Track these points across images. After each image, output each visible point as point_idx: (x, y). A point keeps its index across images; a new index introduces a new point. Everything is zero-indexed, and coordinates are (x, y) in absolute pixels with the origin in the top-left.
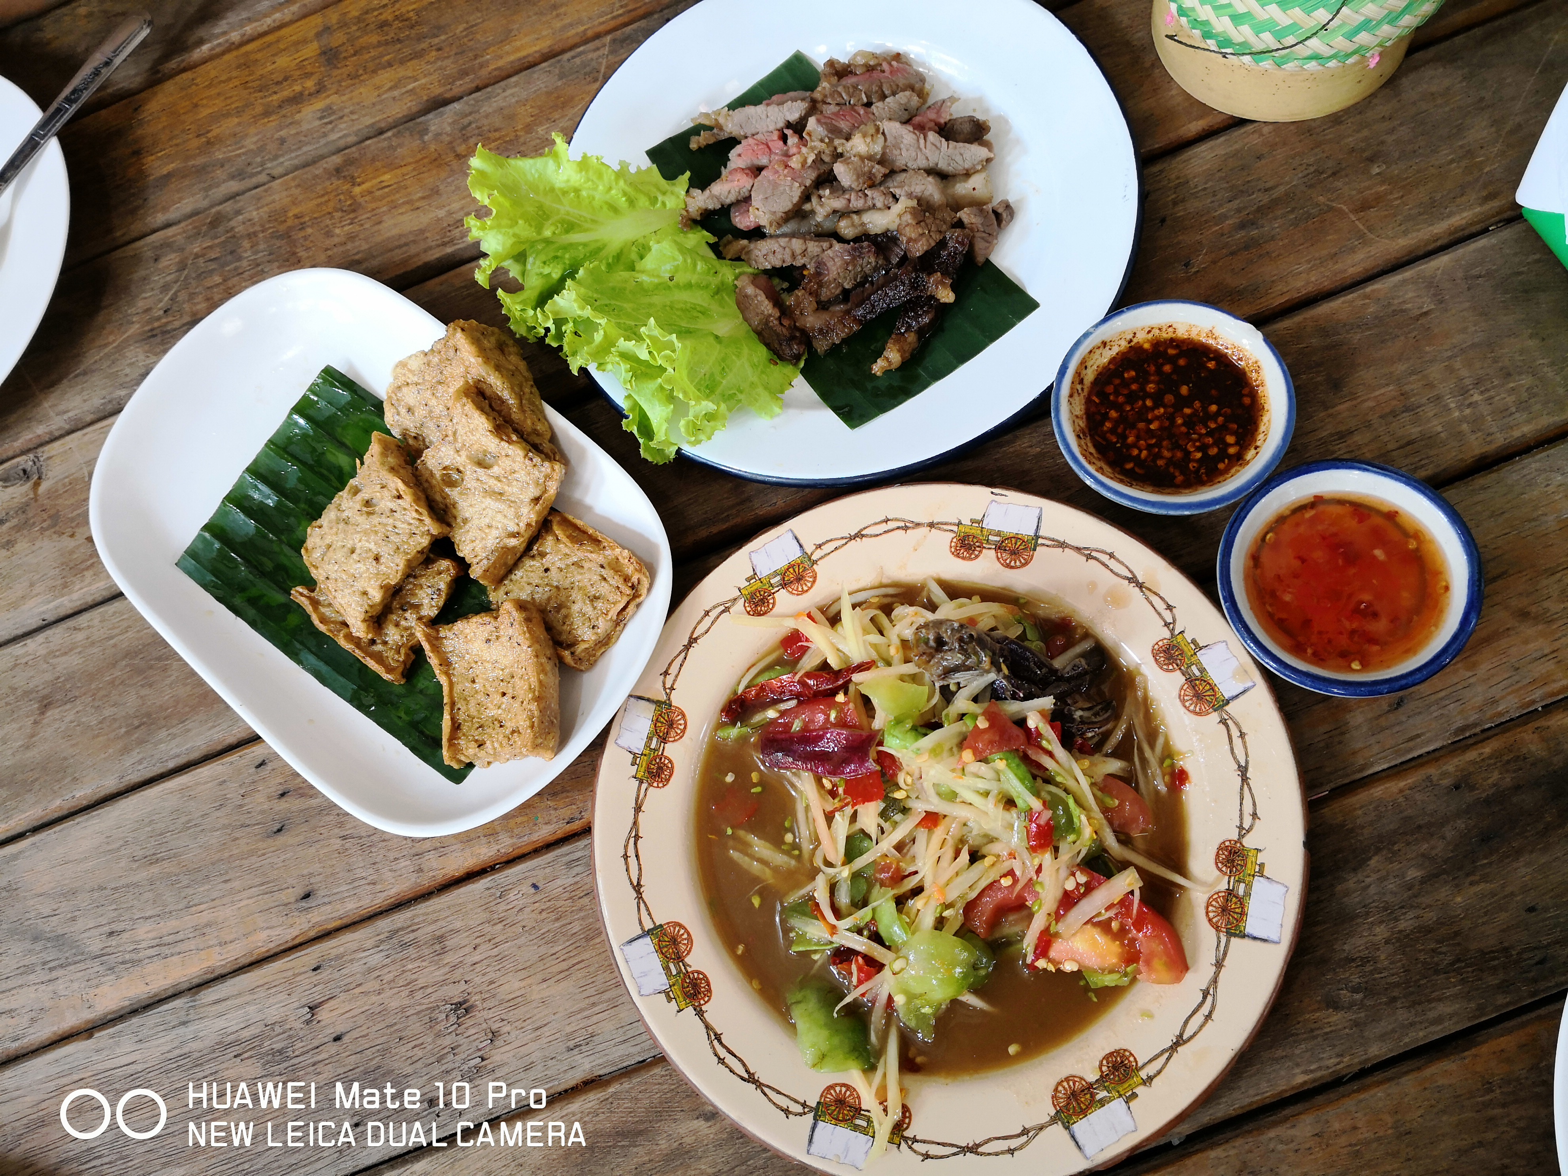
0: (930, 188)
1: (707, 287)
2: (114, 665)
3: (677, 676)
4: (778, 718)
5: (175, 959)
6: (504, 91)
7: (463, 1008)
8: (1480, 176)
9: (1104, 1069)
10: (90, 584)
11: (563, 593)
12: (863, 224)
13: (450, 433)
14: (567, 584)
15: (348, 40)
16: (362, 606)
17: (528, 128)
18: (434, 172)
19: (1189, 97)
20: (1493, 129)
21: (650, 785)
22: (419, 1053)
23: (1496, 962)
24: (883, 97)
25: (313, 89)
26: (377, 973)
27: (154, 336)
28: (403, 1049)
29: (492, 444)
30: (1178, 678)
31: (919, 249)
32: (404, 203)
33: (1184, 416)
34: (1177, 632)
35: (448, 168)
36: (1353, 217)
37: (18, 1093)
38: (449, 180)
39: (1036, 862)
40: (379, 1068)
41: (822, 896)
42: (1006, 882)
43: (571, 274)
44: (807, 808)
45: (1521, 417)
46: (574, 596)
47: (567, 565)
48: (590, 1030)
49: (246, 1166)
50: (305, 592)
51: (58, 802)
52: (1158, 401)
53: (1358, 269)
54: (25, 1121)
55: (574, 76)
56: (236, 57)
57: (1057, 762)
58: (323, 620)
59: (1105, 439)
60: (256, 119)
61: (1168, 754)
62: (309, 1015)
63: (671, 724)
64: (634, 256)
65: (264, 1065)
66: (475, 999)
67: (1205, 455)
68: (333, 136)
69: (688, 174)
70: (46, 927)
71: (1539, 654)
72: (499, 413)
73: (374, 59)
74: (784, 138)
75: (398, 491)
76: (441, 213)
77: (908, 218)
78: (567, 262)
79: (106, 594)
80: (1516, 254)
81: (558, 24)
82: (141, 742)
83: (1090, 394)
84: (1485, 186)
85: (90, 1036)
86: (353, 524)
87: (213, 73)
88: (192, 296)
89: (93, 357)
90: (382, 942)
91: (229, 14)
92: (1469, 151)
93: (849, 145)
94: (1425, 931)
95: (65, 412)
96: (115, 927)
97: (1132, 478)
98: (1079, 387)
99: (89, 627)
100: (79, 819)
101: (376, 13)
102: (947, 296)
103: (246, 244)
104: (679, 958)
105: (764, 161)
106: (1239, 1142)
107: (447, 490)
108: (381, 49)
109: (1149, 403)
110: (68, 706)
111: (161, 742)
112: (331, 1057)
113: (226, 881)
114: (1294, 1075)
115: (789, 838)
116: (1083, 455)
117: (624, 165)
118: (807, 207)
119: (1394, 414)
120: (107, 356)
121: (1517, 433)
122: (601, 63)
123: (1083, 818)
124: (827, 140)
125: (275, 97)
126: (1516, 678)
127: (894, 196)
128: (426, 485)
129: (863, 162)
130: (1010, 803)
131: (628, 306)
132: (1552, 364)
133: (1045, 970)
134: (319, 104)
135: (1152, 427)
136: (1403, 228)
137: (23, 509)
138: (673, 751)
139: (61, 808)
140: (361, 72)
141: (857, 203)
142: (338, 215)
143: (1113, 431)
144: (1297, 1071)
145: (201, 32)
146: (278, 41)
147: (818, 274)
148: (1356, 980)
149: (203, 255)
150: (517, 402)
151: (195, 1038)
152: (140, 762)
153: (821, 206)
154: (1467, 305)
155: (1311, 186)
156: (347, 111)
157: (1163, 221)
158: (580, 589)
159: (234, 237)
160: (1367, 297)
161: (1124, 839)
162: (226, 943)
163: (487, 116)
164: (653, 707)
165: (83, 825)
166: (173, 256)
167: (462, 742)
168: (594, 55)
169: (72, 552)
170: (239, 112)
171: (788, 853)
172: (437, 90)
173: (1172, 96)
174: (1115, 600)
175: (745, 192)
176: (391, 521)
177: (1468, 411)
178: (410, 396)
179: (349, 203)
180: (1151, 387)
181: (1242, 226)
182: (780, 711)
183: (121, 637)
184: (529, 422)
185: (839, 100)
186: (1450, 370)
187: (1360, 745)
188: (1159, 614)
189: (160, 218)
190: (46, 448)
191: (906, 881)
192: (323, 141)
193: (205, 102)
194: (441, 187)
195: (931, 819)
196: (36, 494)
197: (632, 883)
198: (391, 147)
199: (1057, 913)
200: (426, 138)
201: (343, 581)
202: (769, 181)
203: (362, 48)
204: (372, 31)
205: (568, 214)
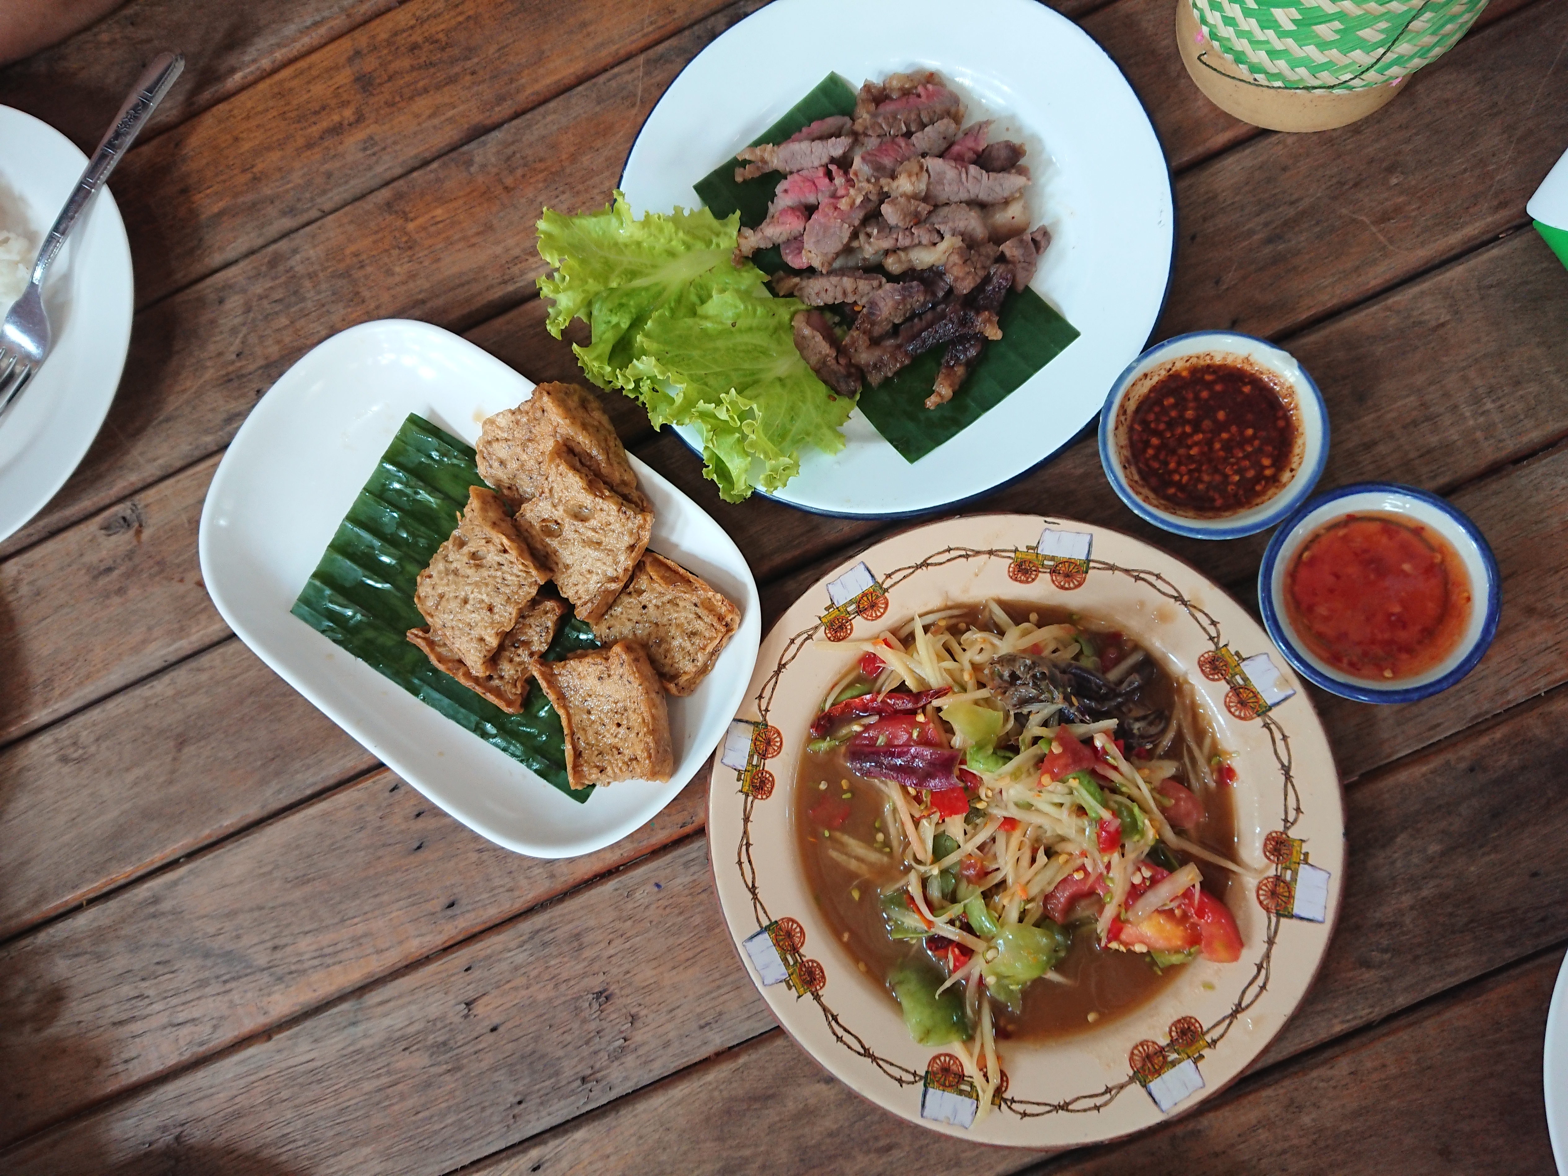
0: (972, 222)
1: (767, 328)
2: (241, 702)
3: (770, 699)
4: (863, 732)
5: (337, 968)
6: (544, 117)
7: (603, 996)
8: (1492, 186)
9: (1174, 1034)
10: (206, 627)
11: (661, 628)
12: (910, 261)
13: (547, 490)
14: (665, 620)
15: (381, 65)
16: (480, 651)
17: (573, 158)
18: (485, 205)
19: (1214, 108)
20: (1505, 136)
21: (755, 797)
22: (568, 1038)
23: (1505, 921)
24: (923, 126)
25: (352, 119)
26: (523, 970)
27: (230, 380)
28: (555, 1035)
29: (587, 500)
30: (1223, 687)
31: (965, 287)
32: (460, 240)
33: (1221, 441)
34: (1221, 645)
35: (498, 202)
36: (1374, 229)
37: (213, 1090)
38: (502, 214)
39: (1106, 859)
40: (534, 1052)
41: (914, 889)
42: (1078, 876)
43: (637, 322)
44: (895, 810)
45: (1529, 423)
46: (673, 632)
47: (663, 603)
48: (718, 1009)
49: (426, 1142)
50: (420, 634)
51: (207, 832)
52: (1197, 426)
53: (1379, 281)
54: (222, 1114)
55: (612, 101)
56: (271, 86)
57: (1121, 774)
58: (440, 660)
59: (1147, 465)
60: (299, 151)
61: (1215, 752)
62: (466, 1011)
63: (769, 742)
64: (694, 298)
65: (431, 1055)
66: (613, 988)
67: (1242, 477)
68: (379, 169)
69: (738, 213)
70: (215, 945)
71: (1544, 646)
72: (589, 467)
73: (408, 85)
74: (829, 175)
75: (502, 545)
76: (499, 250)
77: (955, 258)
78: (633, 310)
79: (223, 635)
80: (1524, 264)
81: (590, 44)
82: (277, 774)
83: (1133, 421)
84: (1496, 195)
85: (269, 1038)
86: (463, 576)
87: (249, 104)
88: (262, 338)
89: (173, 403)
90: (525, 942)
91: (257, 40)
92: (1481, 160)
93: (894, 185)
94: (1445, 897)
95: (155, 460)
96: (277, 942)
97: (1173, 504)
98: (1122, 418)
99: (211, 668)
100: (229, 846)
101: (405, 35)
102: (994, 333)
103: (307, 284)
104: (795, 950)
105: (811, 199)
106: (1286, 1083)
107: (548, 540)
108: (414, 74)
109: (1188, 429)
110: (202, 743)
111: (297, 772)
112: (490, 1046)
113: (376, 896)
114: (1332, 1026)
115: (880, 837)
116: (1131, 486)
117: (678, 210)
118: (855, 244)
119: (1415, 423)
120: (187, 402)
121: (1525, 439)
122: (636, 86)
123: (1147, 822)
124: (873, 180)
125: (314, 128)
126: (1525, 668)
127: (938, 232)
128: (526, 534)
129: (909, 202)
130: (1081, 811)
131: (696, 354)
132: (1558, 371)
133: (1117, 951)
134: (360, 135)
135: (1192, 452)
136: (1420, 239)
137: (130, 555)
138: (771, 765)
139: (210, 836)
140: (398, 99)
141: (903, 241)
142: (395, 252)
143: (1155, 457)
144: (1335, 1021)
145: (232, 60)
146: (310, 68)
147: (871, 313)
148: (1385, 942)
149: (266, 297)
150: (605, 457)
151: (365, 1036)
152: (279, 791)
153: (869, 243)
154: (1481, 315)
155: (1335, 198)
156: (389, 141)
157: (1193, 238)
158: (678, 626)
159: (294, 277)
160: (1389, 309)
161: (1179, 831)
162: (382, 951)
163: (531, 145)
164: (751, 728)
165: (234, 851)
166: (236, 298)
167: (585, 769)
168: (628, 78)
169: (183, 597)
170: (281, 145)
171: (880, 851)
172: (478, 118)
173: (1199, 108)
174: (1164, 617)
175: (795, 232)
176: (499, 573)
177: (1481, 420)
178: (501, 450)
179: (404, 239)
180: (1190, 414)
181: (1269, 241)
182: (863, 726)
183: (245, 676)
184: (617, 474)
185: (879, 131)
186: (1465, 379)
187: (1386, 736)
188: (1204, 629)
189: (217, 259)
190: (142, 495)
191: (990, 877)
192: (370, 174)
193: (244, 135)
194: (495, 222)
195: (1010, 823)
196: (139, 542)
197: (747, 886)
198: (438, 180)
199: (1126, 903)
200: (473, 169)
201: (460, 629)
202: (820, 224)
203: (396, 73)
204: (403, 54)
205: (630, 263)
